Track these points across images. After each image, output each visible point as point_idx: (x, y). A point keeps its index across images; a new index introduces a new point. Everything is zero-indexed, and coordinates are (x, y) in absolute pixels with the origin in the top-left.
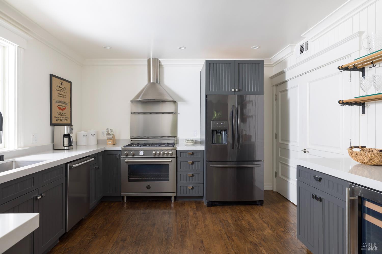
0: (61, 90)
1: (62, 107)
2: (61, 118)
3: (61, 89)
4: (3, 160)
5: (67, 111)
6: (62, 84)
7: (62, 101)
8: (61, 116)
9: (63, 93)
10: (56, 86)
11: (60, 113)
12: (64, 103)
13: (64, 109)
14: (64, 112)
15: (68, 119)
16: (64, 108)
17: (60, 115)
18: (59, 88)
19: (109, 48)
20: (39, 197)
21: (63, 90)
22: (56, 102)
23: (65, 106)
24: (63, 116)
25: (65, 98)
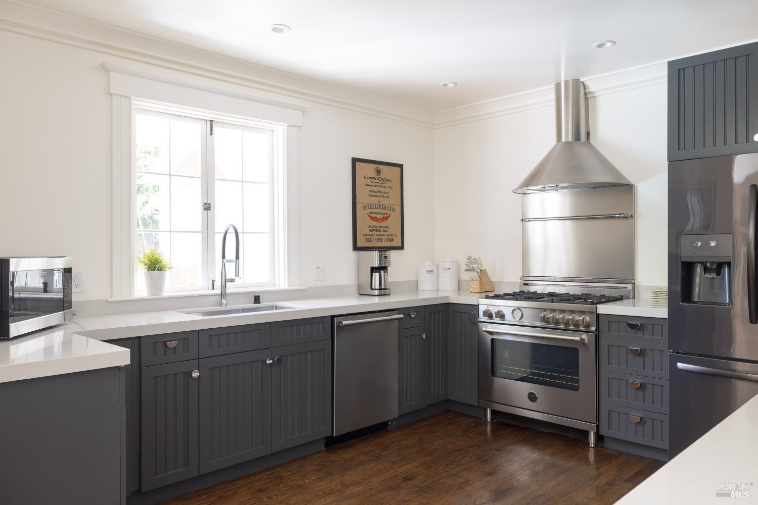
0: (377, 184)
1: (378, 216)
2: (377, 235)
3: (378, 181)
4: (259, 303)
5: (392, 224)
6: (379, 172)
7: (381, 203)
8: (378, 233)
9: (382, 190)
10: (366, 177)
11: (375, 226)
12: (385, 207)
13: (385, 219)
14: (384, 224)
15: (394, 238)
16: (383, 217)
17: (375, 230)
18: (371, 180)
19: (452, 85)
20: (269, 360)
21: (382, 183)
22: (366, 207)
23: (387, 214)
24: (382, 233)
25: (387, 197)
